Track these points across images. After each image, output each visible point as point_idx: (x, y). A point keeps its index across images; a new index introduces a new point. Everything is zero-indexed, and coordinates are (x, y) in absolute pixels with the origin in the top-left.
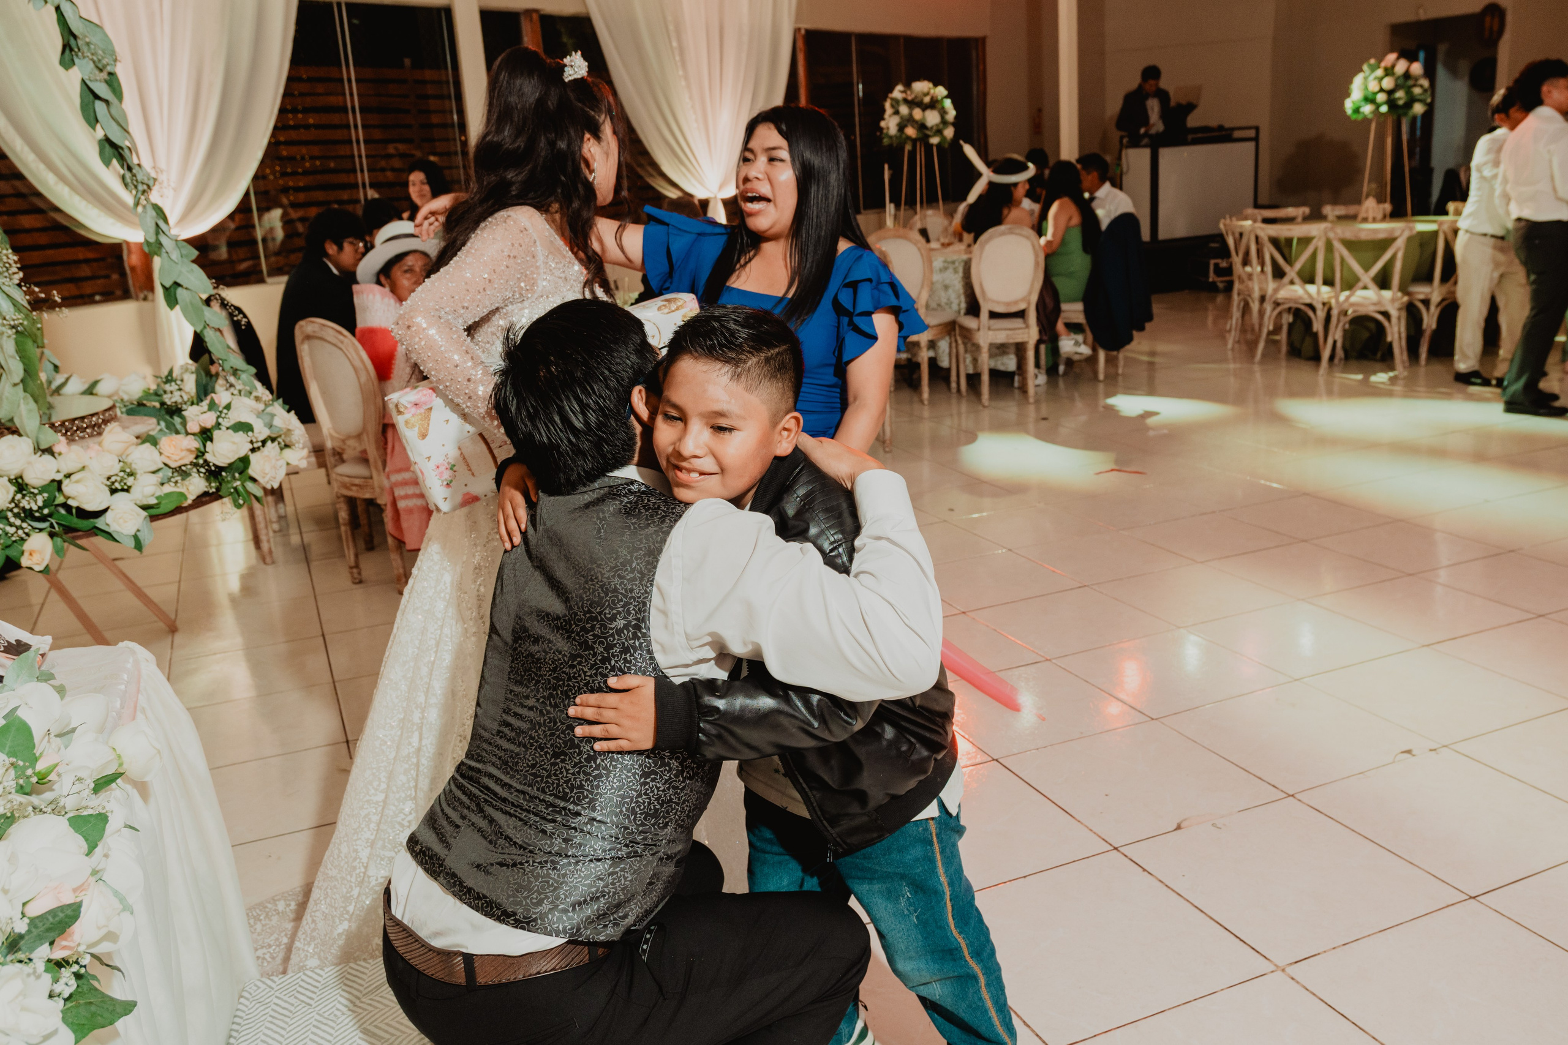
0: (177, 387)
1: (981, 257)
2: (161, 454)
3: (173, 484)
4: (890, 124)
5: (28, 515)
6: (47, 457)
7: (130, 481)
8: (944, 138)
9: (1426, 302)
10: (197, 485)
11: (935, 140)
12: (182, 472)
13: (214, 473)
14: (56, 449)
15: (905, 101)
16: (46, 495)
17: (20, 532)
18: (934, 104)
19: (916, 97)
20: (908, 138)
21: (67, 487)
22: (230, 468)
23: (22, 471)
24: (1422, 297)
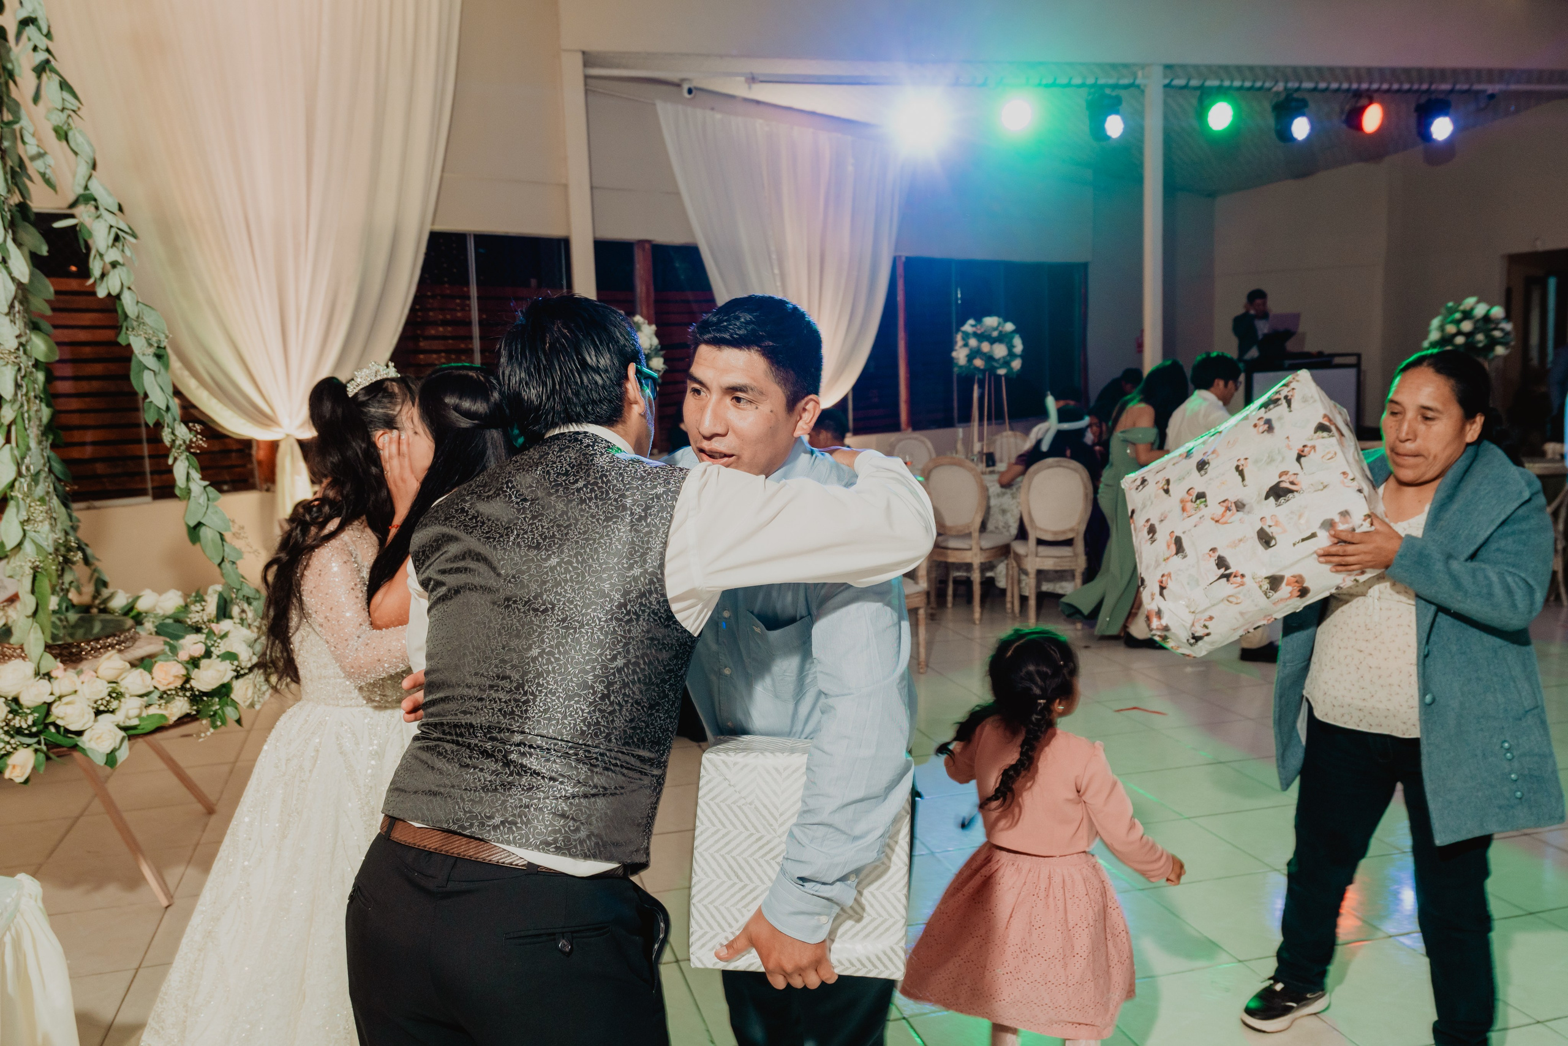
0: (201, 608)
1: (1029, 488)
2: (153, 678)
3: (158, 706)
4: (960, 355)
5: (19, 731)
6: (45, 682)
7: (114, 704)
8: (1010, 369)
10: (180, 706)
11: (1002, 372)
12: (166, 696)
13: (197, 698)
14: (53, 674)
15: (975, 335)
16: (36, 715)
17: (8, 747)
18: (1003, 338)
19: (985, 331)
20: (977, 369)
21: (56, 710)
22: (211, 694)
23: (19, 693)
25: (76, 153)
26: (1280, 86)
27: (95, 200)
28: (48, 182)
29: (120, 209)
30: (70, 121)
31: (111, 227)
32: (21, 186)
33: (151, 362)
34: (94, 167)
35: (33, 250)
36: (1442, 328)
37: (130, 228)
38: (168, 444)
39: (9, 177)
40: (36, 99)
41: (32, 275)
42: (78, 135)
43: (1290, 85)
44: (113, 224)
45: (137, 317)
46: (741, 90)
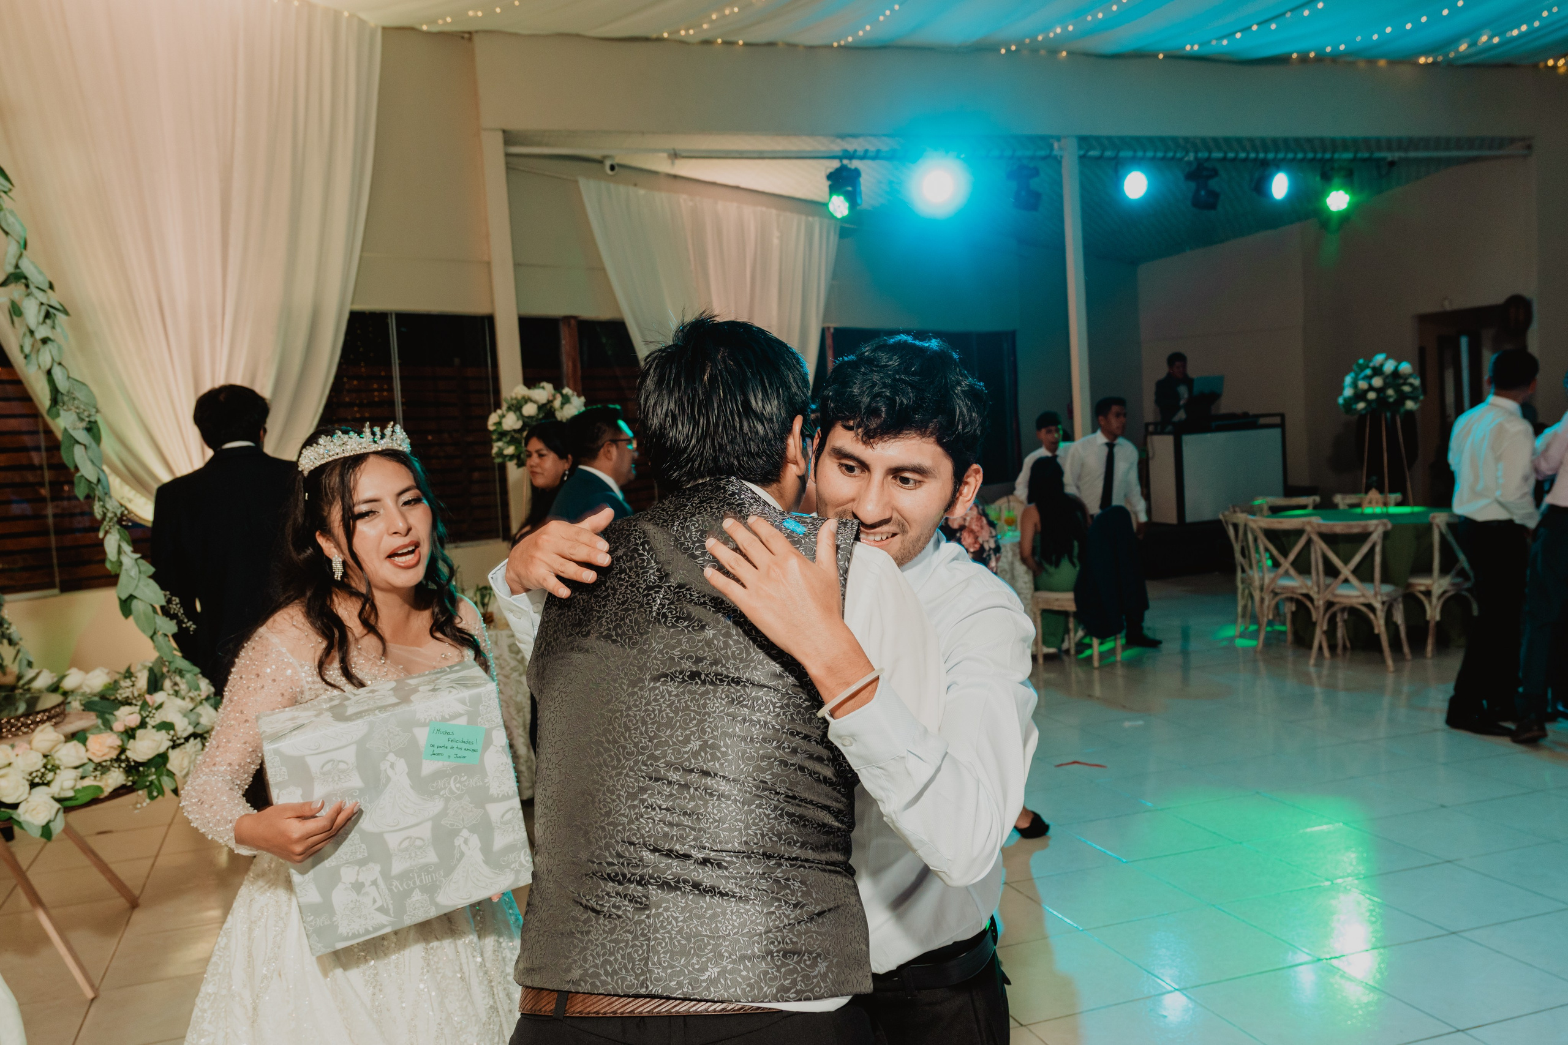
0: (131, 683)
2: (87, 750)
3: (92, 778)
7: (50, 776)
9: (1428, 593)
10: (116, 778)
12: (102, 768)
13: (132, 768)
22: (147, 764)
24: (1423, 588)
25: (7, 233)
26: (1191, 157)
27: (26, 278)
29: (51, 287)
31: (42, 304)
33: (81, 436)
34: (25, 246)
36: (1355, 384)
37: (60, 305)
38: (99, 516)
42: (8, 215)
43: (1200, 155)
44: (44, 301)
45: (68, 392)
46: (664, 166)
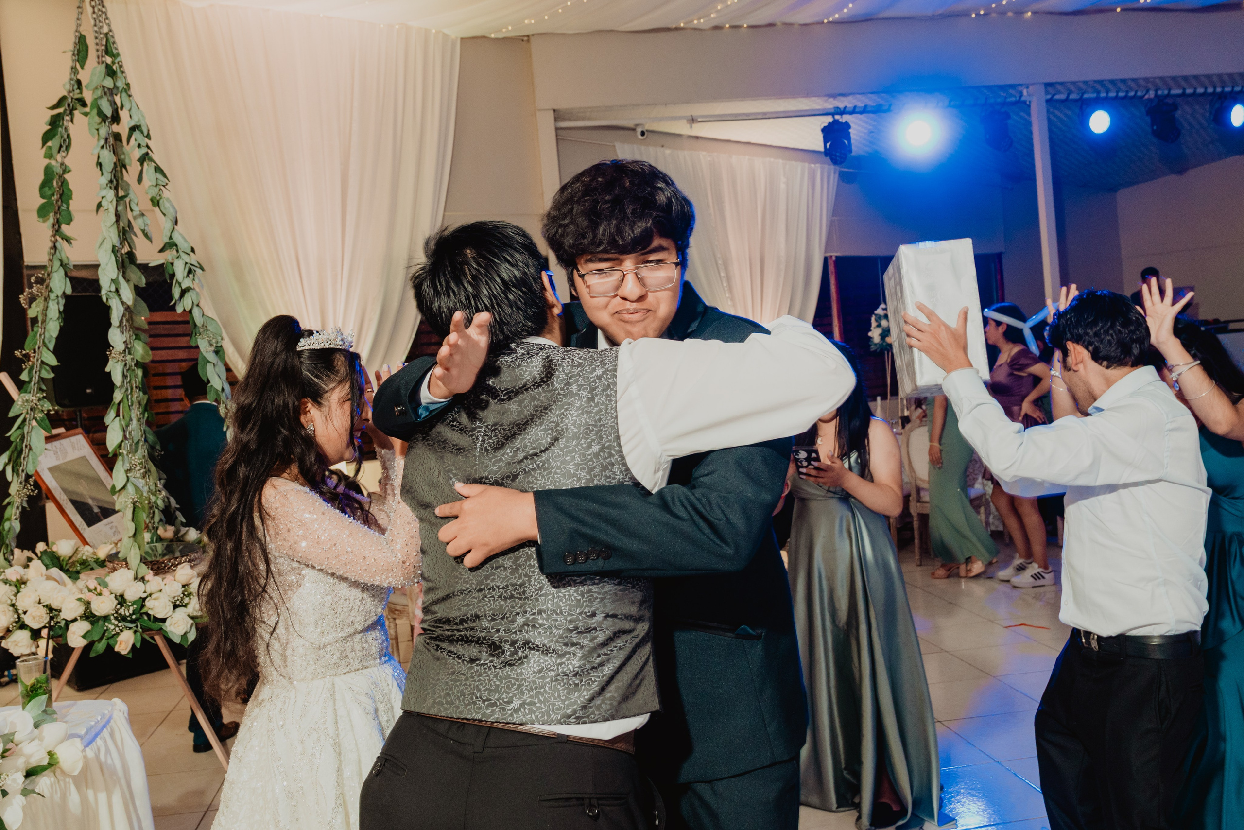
5: (124, 619)
6: (141, 583)
7: (186, 600)
14: (147, 578)
16: (135, 606)
17: (117, 629)
21: (148, 603)
23: (124, 591)
25: (164, 215)
26: (1151, 94)
27: (176, 245)
28: (146, 235)
29: (193, 250)
30: (161, 193)
31: (186, 263)
32: (129, 241)
33: (211, 357)
34: (176, 223)
35: (136, 284)
37: (199, 263)
38: (223, 415)
39: (121, 234)
40: (140, 180)
41: (135, 301)
42: (165, 201)
43: (1160, 92)
44: (188, 261)
45: (203, 326)
46: (682, 128)
